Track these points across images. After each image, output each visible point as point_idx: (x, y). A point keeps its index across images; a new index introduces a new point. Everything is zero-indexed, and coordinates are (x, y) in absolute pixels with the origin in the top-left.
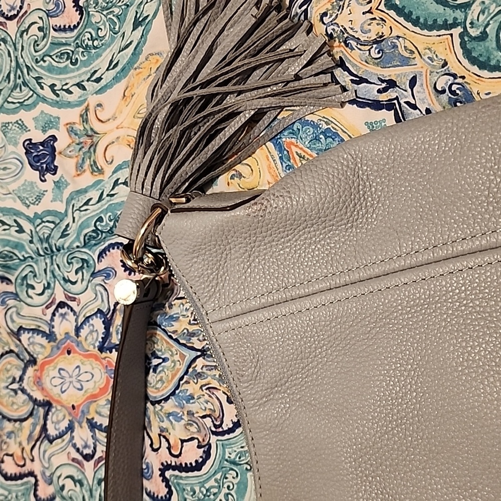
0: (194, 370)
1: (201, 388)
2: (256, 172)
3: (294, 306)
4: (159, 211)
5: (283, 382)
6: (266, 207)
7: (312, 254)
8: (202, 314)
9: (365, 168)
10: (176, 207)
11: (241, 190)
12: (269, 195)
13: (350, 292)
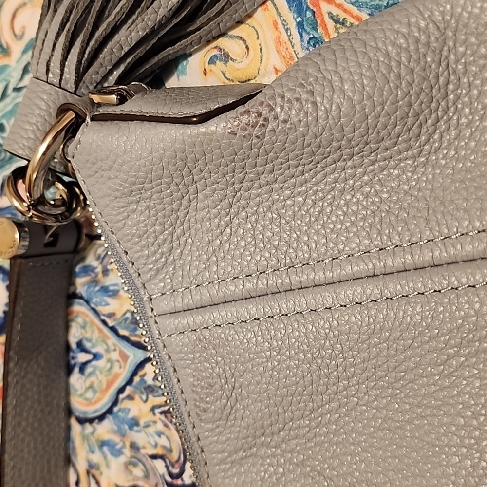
0: (143, 380)
1: (153, 409)
2: (254, 52)
3: (303, 299)
4: (70, 116)
5: (275, 428)
6: (266, 119)
7: (345, 209)
8: (142, 298)
9: (461, 49)
10: (102, 110)
11: (227, 83)
12: (273, 98)
13: (411, 284)
